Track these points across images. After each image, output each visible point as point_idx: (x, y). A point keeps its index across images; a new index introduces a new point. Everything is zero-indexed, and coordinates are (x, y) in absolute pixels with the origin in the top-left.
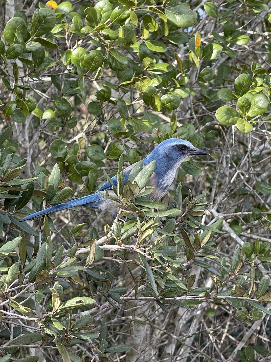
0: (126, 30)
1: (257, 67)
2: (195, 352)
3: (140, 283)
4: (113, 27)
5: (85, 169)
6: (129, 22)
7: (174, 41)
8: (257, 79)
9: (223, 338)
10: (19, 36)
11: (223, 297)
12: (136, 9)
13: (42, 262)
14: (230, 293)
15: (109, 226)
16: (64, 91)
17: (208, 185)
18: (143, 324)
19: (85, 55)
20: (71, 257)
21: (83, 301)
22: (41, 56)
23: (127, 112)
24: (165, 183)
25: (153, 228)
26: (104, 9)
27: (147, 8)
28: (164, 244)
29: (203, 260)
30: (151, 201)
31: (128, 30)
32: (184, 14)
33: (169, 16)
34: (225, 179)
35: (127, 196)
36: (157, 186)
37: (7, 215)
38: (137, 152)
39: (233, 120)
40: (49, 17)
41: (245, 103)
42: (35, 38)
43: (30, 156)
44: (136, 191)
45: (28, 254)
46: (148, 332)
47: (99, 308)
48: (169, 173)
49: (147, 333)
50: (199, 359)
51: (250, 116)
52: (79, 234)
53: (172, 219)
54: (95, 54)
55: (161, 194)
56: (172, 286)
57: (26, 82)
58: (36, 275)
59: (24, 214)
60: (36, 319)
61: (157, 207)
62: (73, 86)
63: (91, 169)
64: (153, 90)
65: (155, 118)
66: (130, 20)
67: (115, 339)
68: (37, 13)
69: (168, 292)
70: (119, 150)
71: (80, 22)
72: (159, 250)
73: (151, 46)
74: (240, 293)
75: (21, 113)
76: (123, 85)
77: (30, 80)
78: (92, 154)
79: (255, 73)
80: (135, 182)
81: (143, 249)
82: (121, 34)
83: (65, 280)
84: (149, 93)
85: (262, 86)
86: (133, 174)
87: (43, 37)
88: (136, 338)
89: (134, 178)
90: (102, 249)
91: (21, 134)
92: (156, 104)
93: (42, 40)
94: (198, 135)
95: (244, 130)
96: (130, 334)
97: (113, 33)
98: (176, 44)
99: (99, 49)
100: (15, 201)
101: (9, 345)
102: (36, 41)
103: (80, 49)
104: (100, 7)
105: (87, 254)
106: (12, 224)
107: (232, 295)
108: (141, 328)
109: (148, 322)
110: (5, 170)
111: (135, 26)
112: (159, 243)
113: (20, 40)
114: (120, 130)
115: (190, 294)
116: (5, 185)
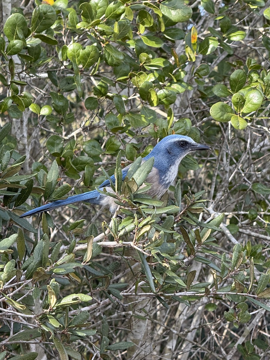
0: (121, 26)
1: (252, 62)
2: (195, 347)
3: (140, 279)
4: (108, 23)
5: (82, 164)
6: (125, 17)
7: (170, 37)
8: (252, 75)
9: (224, 334)
10: (19, 32)
11: (223, 293)
12: (131, 4)
13: (39, 259)
14: (230, 289)
15: (106, 223)
16: (61, 87)
17: (209, 181)
18: (144, 319)
19: (81, 50)
20: (68, 254)
21: (80, 298)
22: (37, 51)
23: (123, 107)
24: (167, 180)
25: (150, 224)
26: (99, 5)
27: (142, 3)
28: (162, 241)
29: (204, 256)
30: (149, 198)
31: (124, 25)
32: (179, 9)
33: (164, 11)
34: (225, 175)
35: (125, 192)
36: (160, 183)
37: (6, 212)
38: (134, 147)
39: (228, 117)
40: (49, 14)
41: (240, 100)
42: (36, 34)
43: (29, 152)
44: (133, 188)
45: (28, 250)
46: (149, 328)
47: (99, 304)
48: (171, 169)
49: (147, 329)
50: (200, 354)
51: (245, 112)
52: (77, 230)
53: (170, 216)
54: (90, 49)
55: (162, 190)
56: (172, 282)
57: (23, 78)
58: (33, 272)
59: (23, 210)
60: (32, 316)
61: (155, 204)
62: (70, 82)
63: (88, 164)
64: (149, 85)
65: (151, 113)
66: (126, 16)
67: (116, 335)
68: (37, 9)
69: (168, 288)
70: (116, 145)
71: (76, 19)
72: (157, 246)
73: (147, 42)
74: (240, 289)
75: (17, 109)
76: (120, 81)
77: (27, 76)
78: (89, 150)
79: (250, 68)
80: (133, 179)
81: (141, 245)
82: (116, 29)
83: (64, 276)
84: (146, 88)
85: (257, 81)
86: (132, 171)
87: (43, 33)
88: (137, 334)
89: (133, 175)
90: (100, 246)
91: (19, 131)
92: (152, 100)
93: (43, 36)
94: (195, 130)
95: (239, 126)
96: (130, 329)
97: (108, 29)
98: (173, 39)
99: (95, 44)
100: (14, 198)
101: (9, 341)
102: (36, 37)
103: (75, 44)
104: (95, 3)
105: (85, 250)
106: (11, 220)
107: (232, 290)
108: (141, 323)
109: (148, 317)
110: (3, 167)
111: (130, 21)
112: (157, 240)
113: (21, 36)
114: (117, 125)
115: (190, 290)
116: (4, 181)
